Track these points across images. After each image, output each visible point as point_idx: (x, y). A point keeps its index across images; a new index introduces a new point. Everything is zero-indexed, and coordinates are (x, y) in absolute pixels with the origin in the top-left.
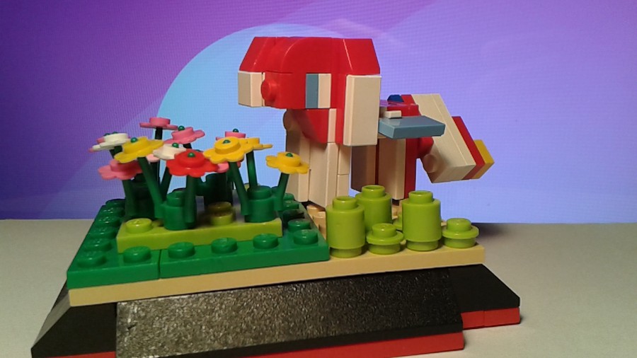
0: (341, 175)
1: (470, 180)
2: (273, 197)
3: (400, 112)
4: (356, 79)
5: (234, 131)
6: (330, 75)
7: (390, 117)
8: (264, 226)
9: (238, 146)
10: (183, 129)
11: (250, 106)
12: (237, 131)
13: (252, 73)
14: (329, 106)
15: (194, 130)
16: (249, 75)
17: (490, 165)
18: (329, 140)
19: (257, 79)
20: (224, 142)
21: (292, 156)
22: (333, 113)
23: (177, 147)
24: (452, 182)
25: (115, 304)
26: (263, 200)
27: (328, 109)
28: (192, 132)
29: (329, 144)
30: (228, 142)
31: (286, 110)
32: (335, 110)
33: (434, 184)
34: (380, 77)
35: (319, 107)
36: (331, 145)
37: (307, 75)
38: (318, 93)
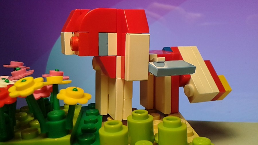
0: (126, 99)
1: (216, 101)
9: (32, 83)
10: (19, 69)
13: (65, 33)
17: (229, 92)
18: (117, 77)
20: (22, 81)
24: (204, 102)
26: (57, 122)
30: (25, 80)
31: (94, 57)
33: (191, 104)
34: (149, 34)
35: (109, 55)
36: (118, 80)
37: (99, 33)
38: (108, 46)
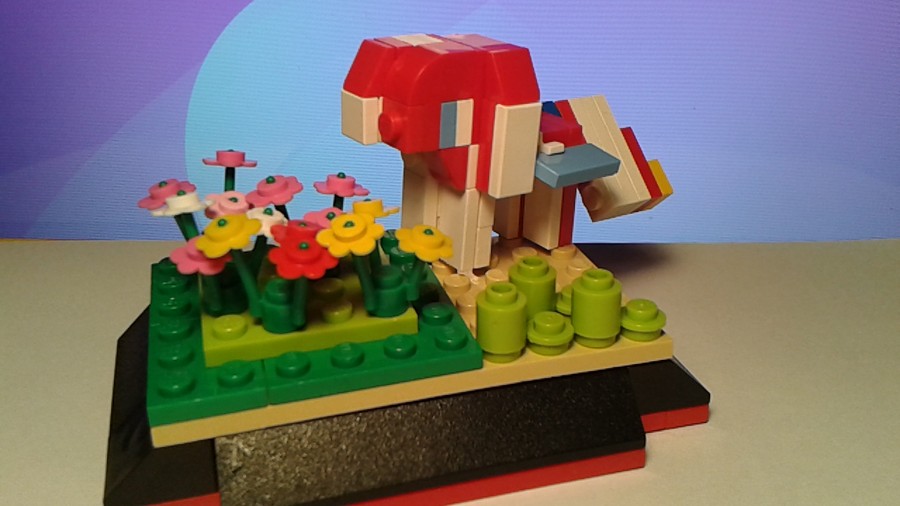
0: (481, 228)
2: (406, 284)
3: (562, 144)
4: (510, 111)
5: (338, 176)
6: (471, 101)
7: (549, 153)
8: (395, 323)
11: (362, 143)
12: (344, 175)
13: (365, 99)
14: (469, 142)
16: (361, 102)
17: (667, 194)
18: (468, 186)
19: (372, 108)
21: (432, 233)
22: (474, 151)
23: (271, 213)
25: (212, 441)
27: (468, 146)
28: (286, 184)
29: (467, 191)
32: (477, 146)
35: (457, 146)
36: (471, 192)
37: (442, 105)
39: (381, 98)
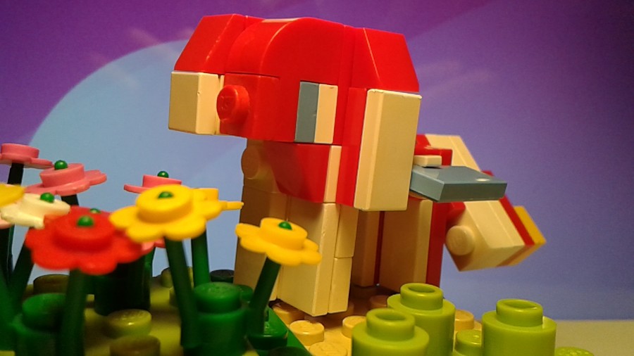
0: (339, 258)
3: (440, 157)
4: (386, 96)
6: (336, 87)
7: (426, 164)
9: (190, 206)
10: (65, 166)
11: (195, 133)
12: (167, 176)
13: (201, 74)
14: (331, 142)
15: (86, 170)
16: (197, 77)
18: (326, 199)
19: (209, 86)
20: (161, 196)
21: (289, 228)
22: (336, 153)
23: (51, 200)
27: (329, 145)
28: (80, 174)
29: (326, 205)
30: (170, 196)
32: (340, 148)
33: (461, 273)
34: (420, 97)
35: (316, 141)
36: (329, 208)
37: (301, 83)
38: (315, 118)
39: (222, 77)
